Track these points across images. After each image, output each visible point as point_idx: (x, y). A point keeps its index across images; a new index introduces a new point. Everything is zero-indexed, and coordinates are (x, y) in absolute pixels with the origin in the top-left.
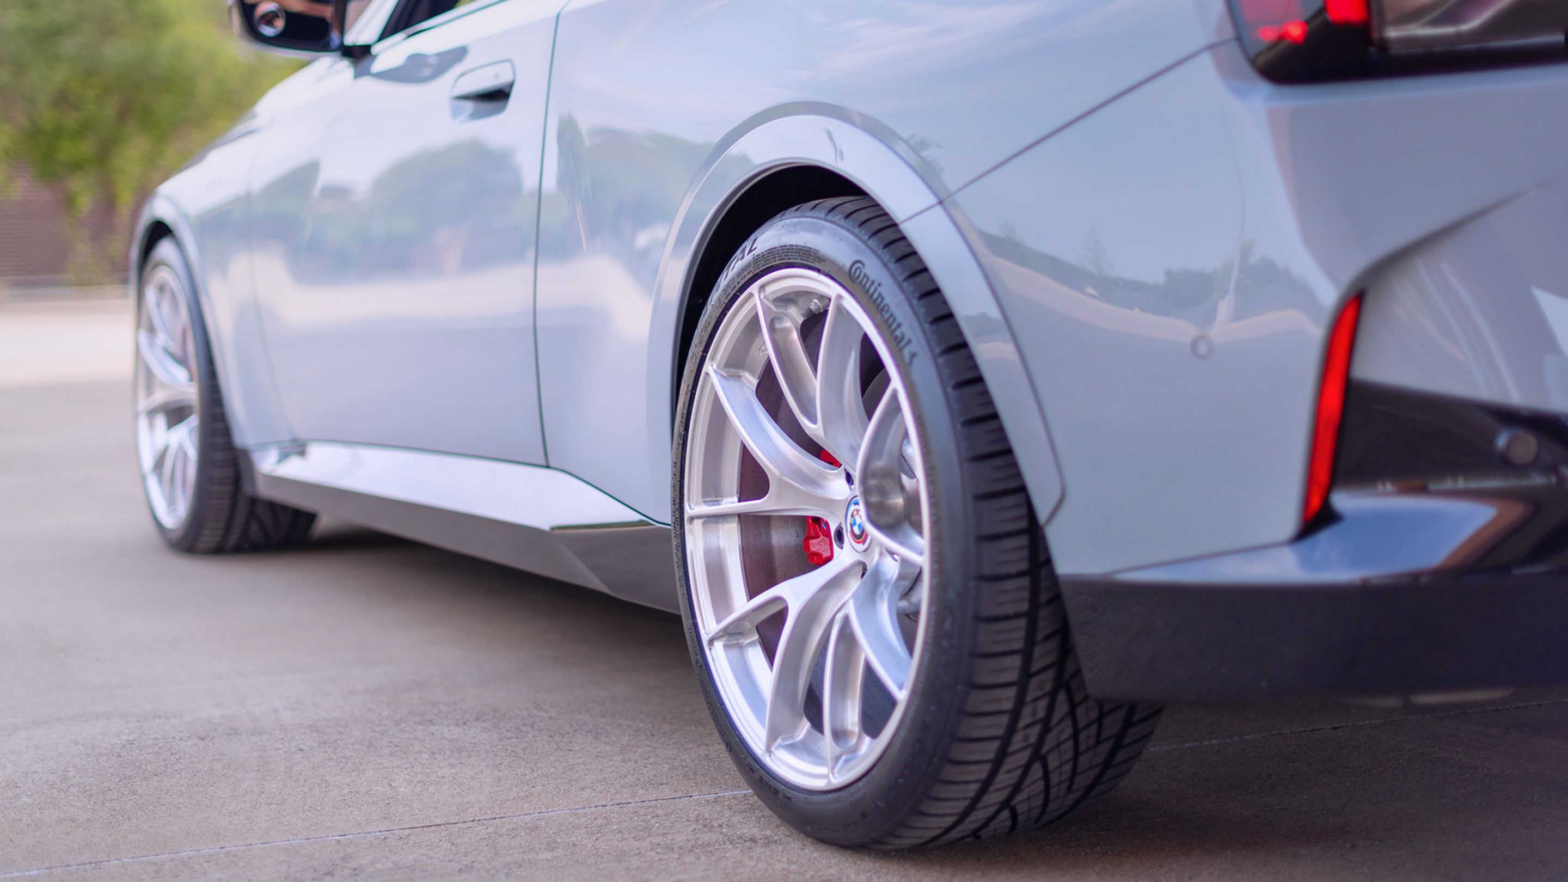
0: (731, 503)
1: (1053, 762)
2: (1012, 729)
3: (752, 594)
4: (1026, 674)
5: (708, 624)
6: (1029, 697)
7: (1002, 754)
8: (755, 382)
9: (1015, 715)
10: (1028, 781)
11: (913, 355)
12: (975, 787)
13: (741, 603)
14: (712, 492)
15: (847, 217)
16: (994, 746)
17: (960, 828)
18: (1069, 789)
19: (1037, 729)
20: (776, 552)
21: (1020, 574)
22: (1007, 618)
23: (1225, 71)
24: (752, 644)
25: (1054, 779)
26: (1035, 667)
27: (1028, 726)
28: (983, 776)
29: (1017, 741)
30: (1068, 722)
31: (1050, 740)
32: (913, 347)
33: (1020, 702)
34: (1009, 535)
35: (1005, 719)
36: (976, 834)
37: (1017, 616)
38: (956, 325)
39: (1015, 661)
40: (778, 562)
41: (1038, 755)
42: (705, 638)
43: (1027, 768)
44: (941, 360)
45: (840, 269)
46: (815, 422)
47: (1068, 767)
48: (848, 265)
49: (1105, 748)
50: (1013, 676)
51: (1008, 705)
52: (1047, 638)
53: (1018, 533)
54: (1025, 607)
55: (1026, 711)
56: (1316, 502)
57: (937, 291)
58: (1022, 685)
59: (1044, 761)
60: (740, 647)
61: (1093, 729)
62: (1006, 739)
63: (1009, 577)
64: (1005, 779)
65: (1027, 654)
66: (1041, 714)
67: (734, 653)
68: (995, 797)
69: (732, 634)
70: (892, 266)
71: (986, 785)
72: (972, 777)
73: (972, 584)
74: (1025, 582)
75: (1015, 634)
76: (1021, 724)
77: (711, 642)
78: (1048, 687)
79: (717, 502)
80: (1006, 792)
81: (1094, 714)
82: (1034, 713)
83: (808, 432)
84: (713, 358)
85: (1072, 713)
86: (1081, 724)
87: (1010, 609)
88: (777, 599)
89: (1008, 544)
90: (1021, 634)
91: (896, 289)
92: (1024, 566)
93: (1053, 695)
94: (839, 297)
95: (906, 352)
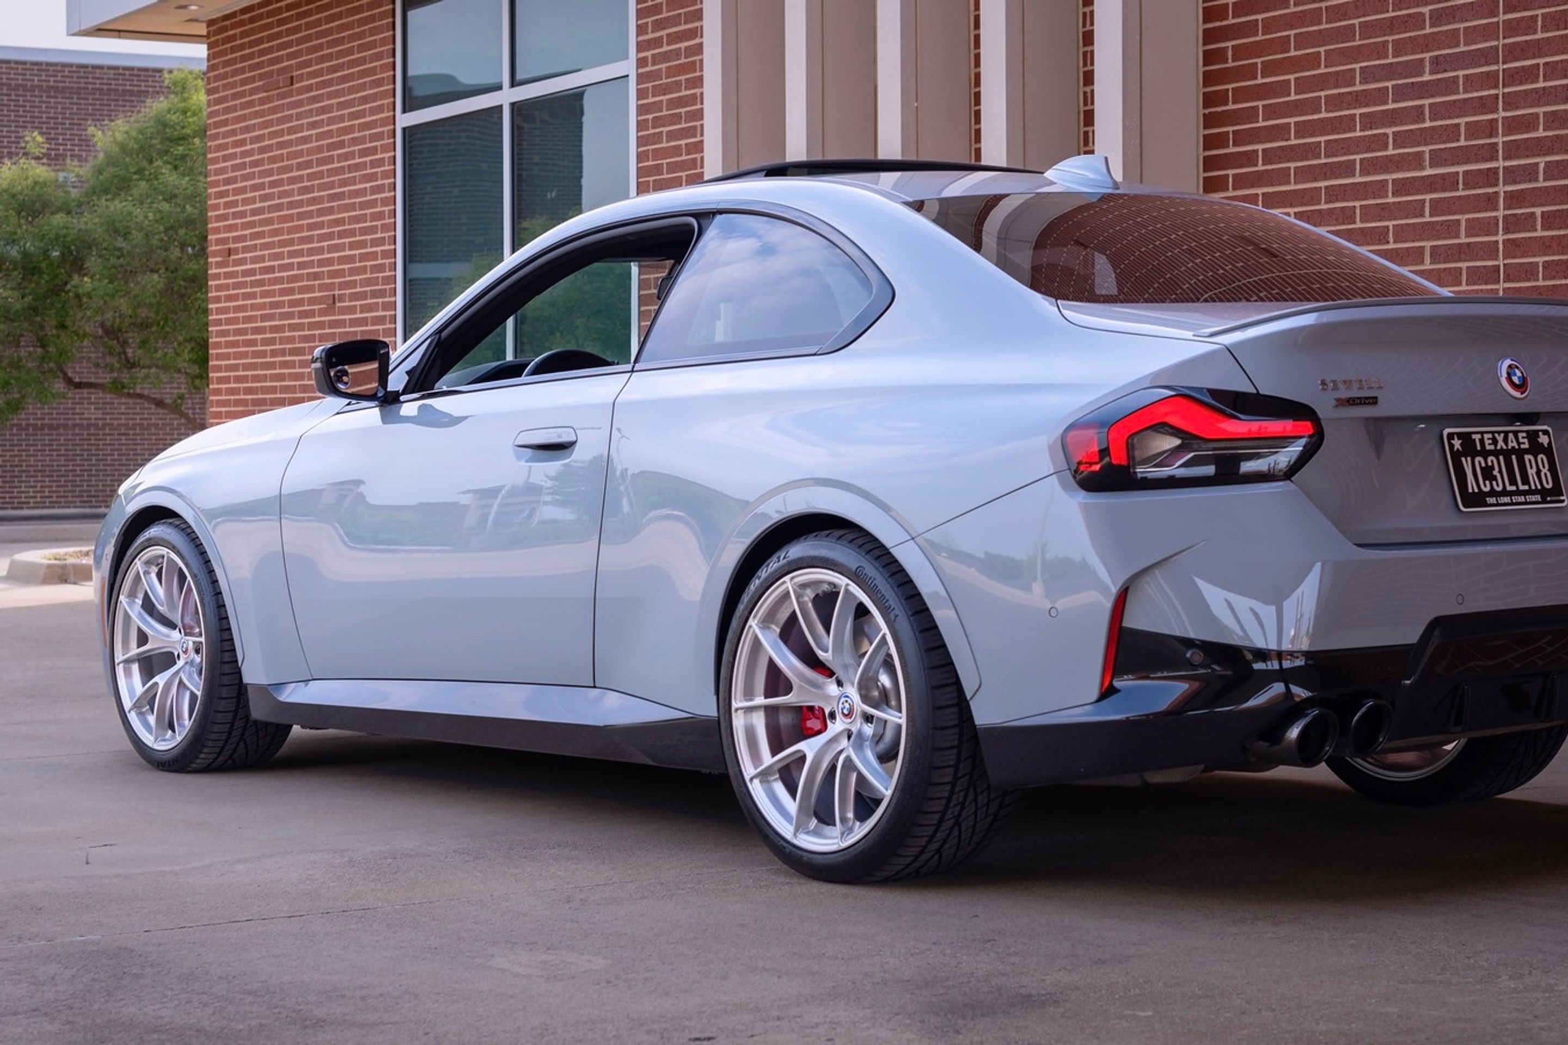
0: (760, 700)
1: (964, 828)
2: (947, 807)
3: (774, 755)
4: (956, 778)
5: (749, 770)
6: (957, 790)
7: (941, 820)
8: (778, 630)
9: (949, 800)
10: (952, 837)
11: (897, 616)
12: (926, 839)
13: (768, 759)
14: (749, 693)
15: (850, 542)
16: (938, 816)
17: (914, 865)
18: (969, 843)
19: (959, 807)
20: (782, 728)
21: (954, 726)
22: (948, 748)
23: (1065, 486)
24: (775, 780)
25: (963, 837)
26: (960, 774)
27: (955, 806)
28: (930, 833)
29: (949, 815)
30: (973, 804)
31: (964, 814)
32: (897, 612)
33: (952, 792)
34: (949, 706)
35: (944, 802)
36: (918, 871)
37: (952, 748)
38: (922, 600)
39: (950, 771)
40: (784, 735)
41: (957, 823)
42: (747, 778)
43: (952, 829)
44: (912, 619)
45: (850, 570)
46: (826, 651)
47: (971, 830)
48: (854, 569)
49: (989, 819)
50: (948, 779)
51: (946, 794)
52: (966, 759)
53: (953, 705)
54: (956, 743)
55: (955, 797)
56: (1107, 684)
57: (910, 581)
58: (953, 784)
59: (960, 825)
60: (768, 782)
61: (985, 809)
62: (944, 813)
63: (948, 728)
64: (940, 835)
65: (956, 767)
66: (961, 800)
67: (765, 785)
68: (934, 846)
69: (764, 776)
70: (881, 569)
71: (931, 838)
72: (925, 834)
73: (931, 731)
74: (956, 730)
75: (952, 756)
76: (952, 805)
77: (751, 780)
78: (966, 785)
79: (751, 700)
80: (939, 844)
81: (986, 801)
82: (958, 798)
83: (821, 658)
84: (754, 617)
85: (975, 800)
86: (979, 805)
87: (949, 744)
88: (799, 751)
89: (948, 711)
90: (953, 757)
91: (884, 581)
92: (956, 722)
93: (967, 789)
94: (847, 585)
95: (892, 616)
